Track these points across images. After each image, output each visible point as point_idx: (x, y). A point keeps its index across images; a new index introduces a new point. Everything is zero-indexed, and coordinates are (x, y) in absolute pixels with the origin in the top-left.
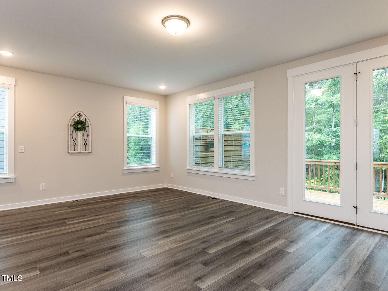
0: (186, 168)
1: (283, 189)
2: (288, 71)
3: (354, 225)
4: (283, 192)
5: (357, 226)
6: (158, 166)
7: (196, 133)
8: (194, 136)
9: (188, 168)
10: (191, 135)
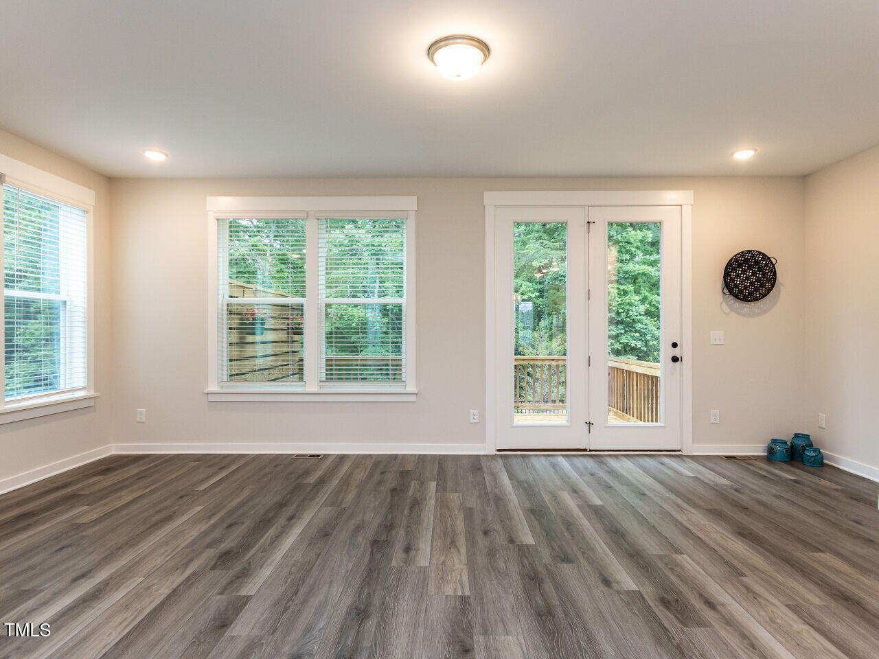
0: (206, 391)
1: (476, 411)
2: (486, 194)
3: (585, 450)
4: (477, 417)
5: (590, 451)
6: (92, 393)
7: (232, 297)
8: (228, 304)
9: (213, 388)
10: (220, 302)
